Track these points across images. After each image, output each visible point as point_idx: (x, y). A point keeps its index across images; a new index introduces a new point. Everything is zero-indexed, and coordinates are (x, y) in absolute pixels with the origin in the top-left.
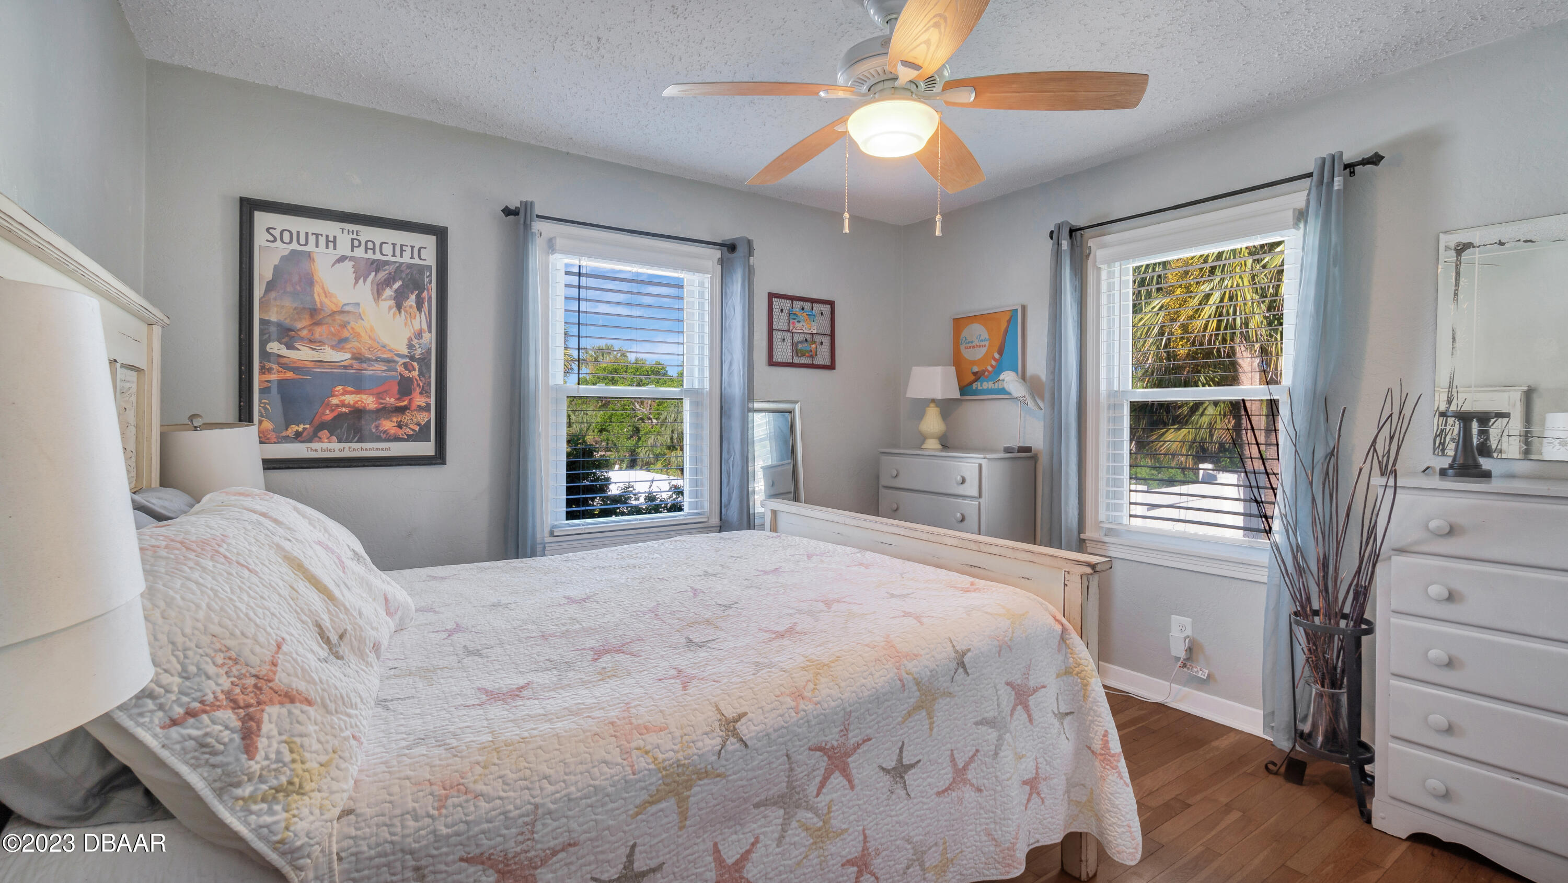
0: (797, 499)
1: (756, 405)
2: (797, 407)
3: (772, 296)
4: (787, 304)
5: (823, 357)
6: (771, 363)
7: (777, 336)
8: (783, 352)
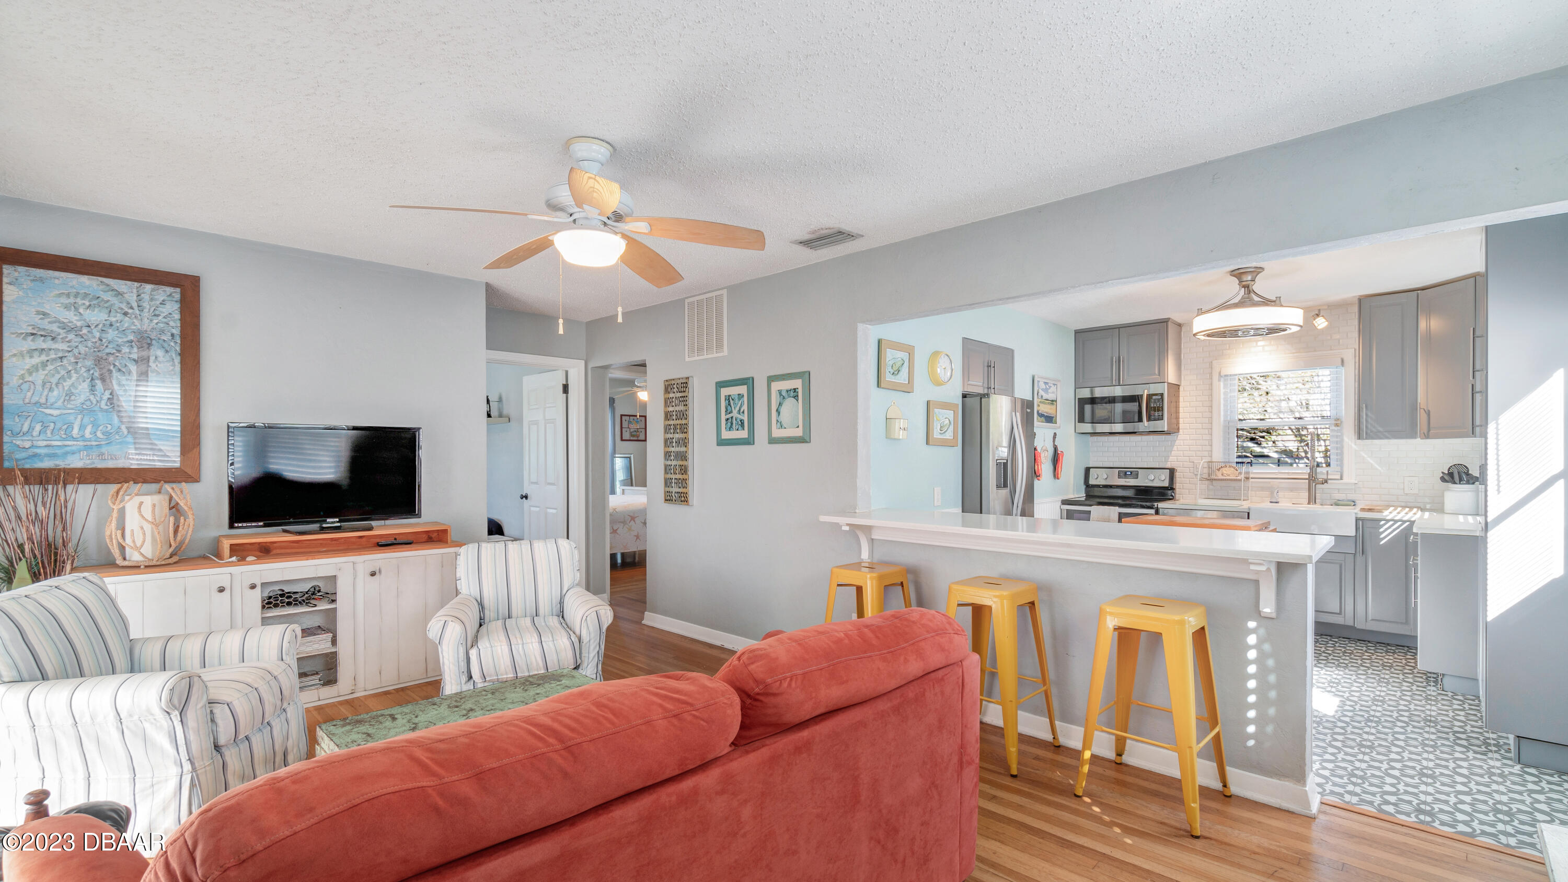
0: (632, 485)
1: (617, 456)
2: (632, 456)
3: (622, 416)
4: (627, 418)
5: (642, 437)
6: (622, 440)
7: (624, 430)
8: (626, 435)
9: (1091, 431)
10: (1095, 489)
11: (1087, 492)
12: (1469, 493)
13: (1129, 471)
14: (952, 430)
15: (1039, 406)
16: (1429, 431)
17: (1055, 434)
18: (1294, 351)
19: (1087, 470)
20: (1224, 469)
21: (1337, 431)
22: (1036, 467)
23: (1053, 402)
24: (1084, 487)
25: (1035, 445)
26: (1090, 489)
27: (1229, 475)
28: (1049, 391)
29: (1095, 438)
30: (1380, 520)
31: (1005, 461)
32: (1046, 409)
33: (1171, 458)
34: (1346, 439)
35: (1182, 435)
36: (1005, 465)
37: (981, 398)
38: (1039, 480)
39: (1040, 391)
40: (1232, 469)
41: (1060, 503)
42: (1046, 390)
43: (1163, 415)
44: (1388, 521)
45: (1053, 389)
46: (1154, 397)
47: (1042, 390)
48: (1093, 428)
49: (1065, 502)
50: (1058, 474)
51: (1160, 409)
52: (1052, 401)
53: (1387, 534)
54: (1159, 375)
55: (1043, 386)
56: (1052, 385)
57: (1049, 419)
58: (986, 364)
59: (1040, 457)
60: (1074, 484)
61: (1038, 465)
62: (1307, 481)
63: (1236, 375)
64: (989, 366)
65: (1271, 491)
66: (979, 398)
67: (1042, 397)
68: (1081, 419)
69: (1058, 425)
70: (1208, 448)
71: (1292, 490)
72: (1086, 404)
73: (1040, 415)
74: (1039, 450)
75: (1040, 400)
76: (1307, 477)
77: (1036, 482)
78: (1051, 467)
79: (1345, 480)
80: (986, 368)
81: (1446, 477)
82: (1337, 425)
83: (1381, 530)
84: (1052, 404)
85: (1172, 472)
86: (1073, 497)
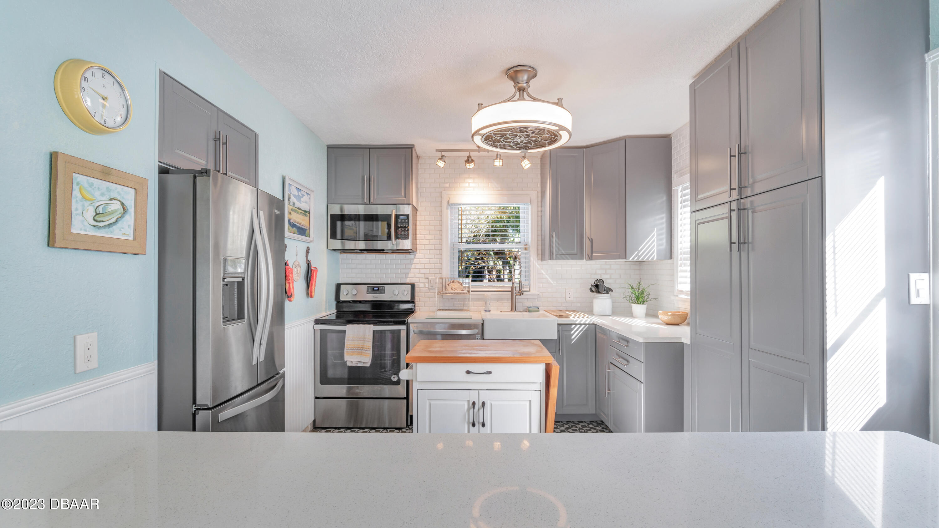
9: (339, 247)
10: (345, 304)
11: (338, 307)
12: (608, 300)
13: (376, 287)
14: (132, 223)
15: (290, 213)
16: (592, 253)
17: (308, 249)
18: (500, 189)
19: (338, 286)
20: (452, 284)
21: (526, 254)
22: (287, 285)
23: (306, 213)
24: (334, 303)
25: (286, 259)
26: (340, 304)
27: (456, 289)
28: (302, 199)
29: (345, 256)
30: (571, 324)
31: (240, 280)
32: (297, 218)
33: (410, 275)
34: (532, 259)
35: (418, 255)
36: (241, 285)
37: (195, 177)
38: (290, 301)
39: (292, 196)
40: (458, 284)
41: (313, 323)
42: (299, 198)
43: (408, 235)
44: (576, 325)
45: (306, 198)
46: (401, 217)
47: (294, 196)
48: (343, 244)
49: (318, 322)
50: (311, 292)
51: (406, 228)
52: (306, 211)
53: (576, 334)
54: (405, 197)
55: (295, 192)
56: (305, 194)
57: (302, 231)
58: (212, 136)
59: (292, 273)
60: (326, 302)
61: (289, 283)
62: (510, 293)
63: (460, 204)
64: (216, 140)
65: (485, 301)
66: (190, 177)
67: (294, 204)
68: (333, 235)
69: (311, 239)
70: (439, 266)
71: (498, 300)
72: (338, 221)
73: (292, 225)
74: (290, 265)
75: (291, 207)
76: (510, 290)
77: (287, 303)
78: (304, 285)
79: (532, 291)
80: (212, 143)
81: (593, 289)
82: (526, 249)
83: (572, 332)
84: (305, 215)
85: (413, 286)
86: (325, 314)
